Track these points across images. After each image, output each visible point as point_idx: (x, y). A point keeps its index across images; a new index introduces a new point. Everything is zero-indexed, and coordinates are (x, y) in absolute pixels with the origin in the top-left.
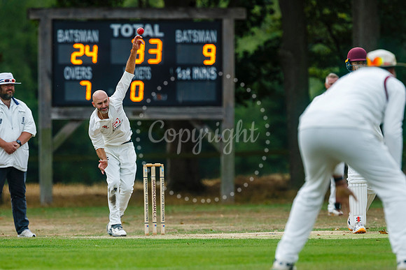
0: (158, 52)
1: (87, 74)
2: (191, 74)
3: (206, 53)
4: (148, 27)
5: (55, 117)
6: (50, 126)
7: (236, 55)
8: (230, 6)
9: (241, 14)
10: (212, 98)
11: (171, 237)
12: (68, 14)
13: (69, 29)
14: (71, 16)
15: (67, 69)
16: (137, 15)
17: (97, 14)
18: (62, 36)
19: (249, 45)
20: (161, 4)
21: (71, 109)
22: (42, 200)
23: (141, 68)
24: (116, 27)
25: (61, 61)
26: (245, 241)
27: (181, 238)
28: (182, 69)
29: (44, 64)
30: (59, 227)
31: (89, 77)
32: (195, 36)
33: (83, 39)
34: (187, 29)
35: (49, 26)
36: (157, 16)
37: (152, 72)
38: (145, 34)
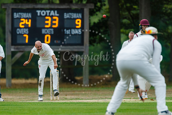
0: (57, 22)
1: (26, 32)
2: (71, 32)
3: (77, 23)
4: (52, 12)
5: (13, 50)
6: (10, 54)
7: (90, 24)
8: (87, 3)
9: (92, 6)
10: (80, 42)
11: (62, 101)
12: (18, 6)
13: (19, 12)
14: (20, 7)
15: (18, 29)
16: (48, 6)
17: (30, 6)
18: (16, 15)
19: (95, 19)
20: (58, 2)
21: (19, 47)
22: (7, 85)
23: (49, 29)
24: (38, 12)
25: (15, 26)
26: (93, 103)
27: (66, 102)
28: (67, 30)
29: (8, 27)
30: (14, 97)
31: (27, 33)
32: (72, 15)
33: (25, 16)
34: (69, 12)
35: (10, 11)
36: (56, 7)
37: (54, 31)
38: (51, 14)
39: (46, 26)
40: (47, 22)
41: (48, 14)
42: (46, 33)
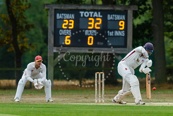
1: (69, 33)
2: (114, 34)
3: (120, 25)
4: (96, 13)
5: (55, 51)
6: (53, 55)
8: (130, 5)
9: (135, 8)
10: (123, 44)
11: (107, 104)
12: (61, 7)
13: (62, 13)
14: (63, 8)
15: (61, 30)
16: (91, 7)
17: (73, 7)
18: (59, 16)
19: (138, 22)
20: (100, 3)
23: (92, 31)
24: (82, 13)
25: (58, 27)
27: (112, 105)
28: (110, 32)
29: (51, 28)
30: (57, 99)
32: (116, 17)
33: (68, 18)
34: (112, 14)
35: (53, 12)
36: (100, 8)
38: (94, 16)
39: (90, 28)
40: (90, 23)
41: (91, 16)
42: (89, 35)
